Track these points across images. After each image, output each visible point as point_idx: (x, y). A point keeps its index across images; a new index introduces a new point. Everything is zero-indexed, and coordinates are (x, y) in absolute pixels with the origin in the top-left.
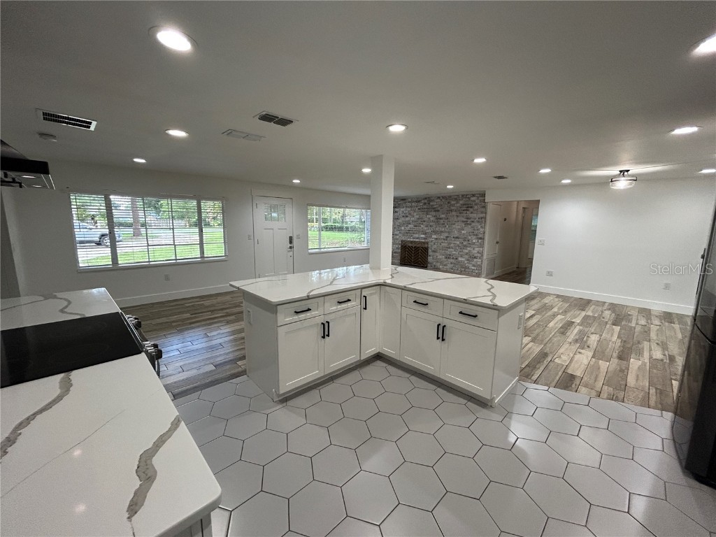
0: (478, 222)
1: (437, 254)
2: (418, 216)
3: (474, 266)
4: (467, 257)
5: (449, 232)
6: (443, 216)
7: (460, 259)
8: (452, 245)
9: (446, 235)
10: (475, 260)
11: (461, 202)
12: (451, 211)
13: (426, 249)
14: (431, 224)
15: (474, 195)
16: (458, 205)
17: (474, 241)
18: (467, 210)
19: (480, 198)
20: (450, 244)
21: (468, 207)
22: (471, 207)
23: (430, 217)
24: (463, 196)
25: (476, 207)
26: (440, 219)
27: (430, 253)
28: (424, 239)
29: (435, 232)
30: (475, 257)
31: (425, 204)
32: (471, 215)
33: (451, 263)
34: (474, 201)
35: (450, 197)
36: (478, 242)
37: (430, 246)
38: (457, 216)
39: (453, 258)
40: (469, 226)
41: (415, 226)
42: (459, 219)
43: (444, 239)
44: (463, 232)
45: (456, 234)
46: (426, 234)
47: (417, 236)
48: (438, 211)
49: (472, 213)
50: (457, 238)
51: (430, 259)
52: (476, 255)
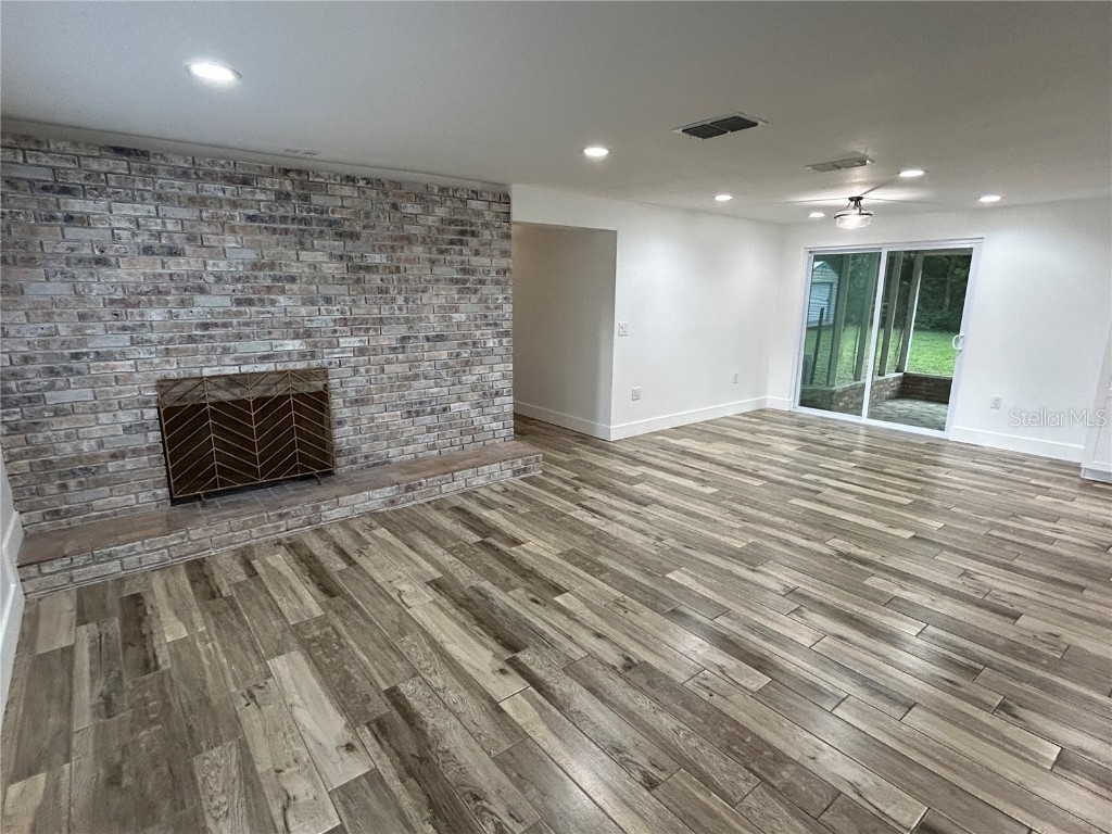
0: (497, 283)
1: (373, 409)
2: (251, 255)
3: (495, 419)
4: (475, 396)
5: (407, 321)
6: (377, 259)
7: (455, 407)
8: (425, 367)
9: (402, 330)
10: (498, 400)
11: (441, 212)
12: (409, 240)
13: (321, 399)
14: (331, 290)
15: (476, 194)
16: (430, 221)
17: (490, 344)
18: (461, 242)
19: (495, 207)
20: (413, 363)
21: (463, 233)
22: (473, 234)
23: (320, 258)
24: (443, 190)
25: (486, 235)
26: (368, 269)
27: (339, 408)
28: (303, 356)
29: (352, 324)
30: (497, 394)
31: (282, 196)
32: (476, 262)
33: (429, 430)
34: (479, 214)
35: (397, 185)
36: (501, 343)
37: (334, 382)
38: (433, 262)
39: (433, 412)
40: (474, 299)
41: (239, 302)
42: (437, 270)
43: (394, 349)
44: (457, 317)
45: (434, 324)
46: (308, 334)
47: (261, 347)
48: (354, 236)
49: (477, 253)
50: (440, 338)
51: (342, 436)
52: (499, 385)
